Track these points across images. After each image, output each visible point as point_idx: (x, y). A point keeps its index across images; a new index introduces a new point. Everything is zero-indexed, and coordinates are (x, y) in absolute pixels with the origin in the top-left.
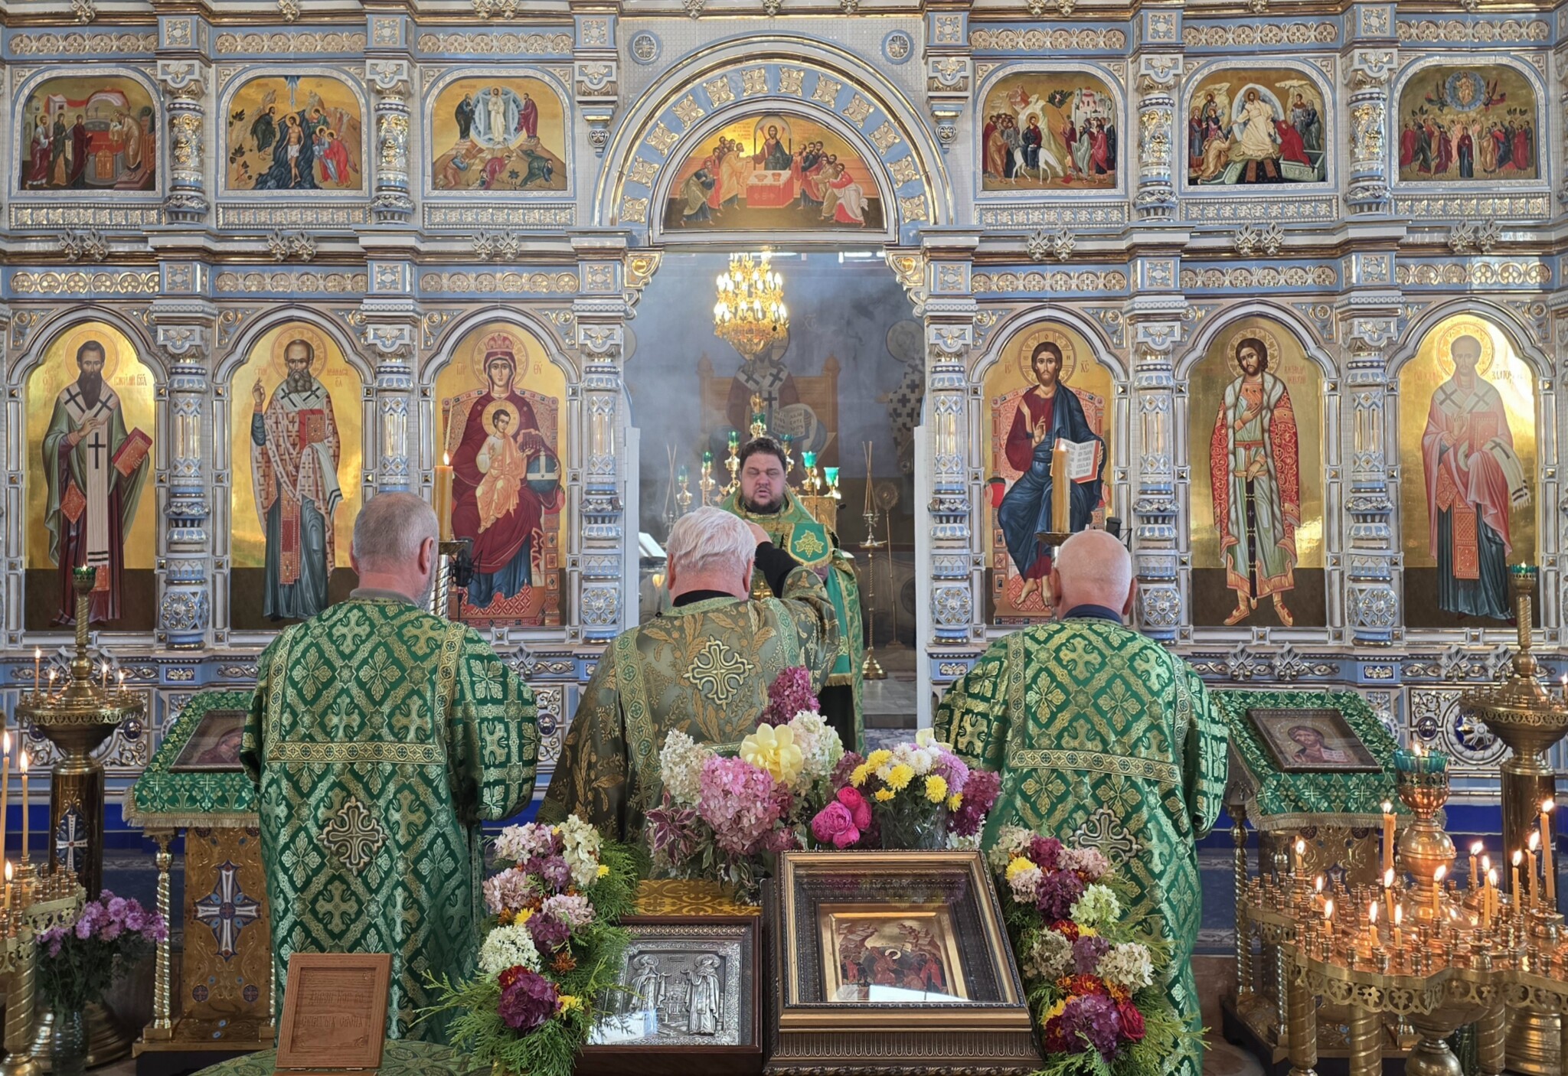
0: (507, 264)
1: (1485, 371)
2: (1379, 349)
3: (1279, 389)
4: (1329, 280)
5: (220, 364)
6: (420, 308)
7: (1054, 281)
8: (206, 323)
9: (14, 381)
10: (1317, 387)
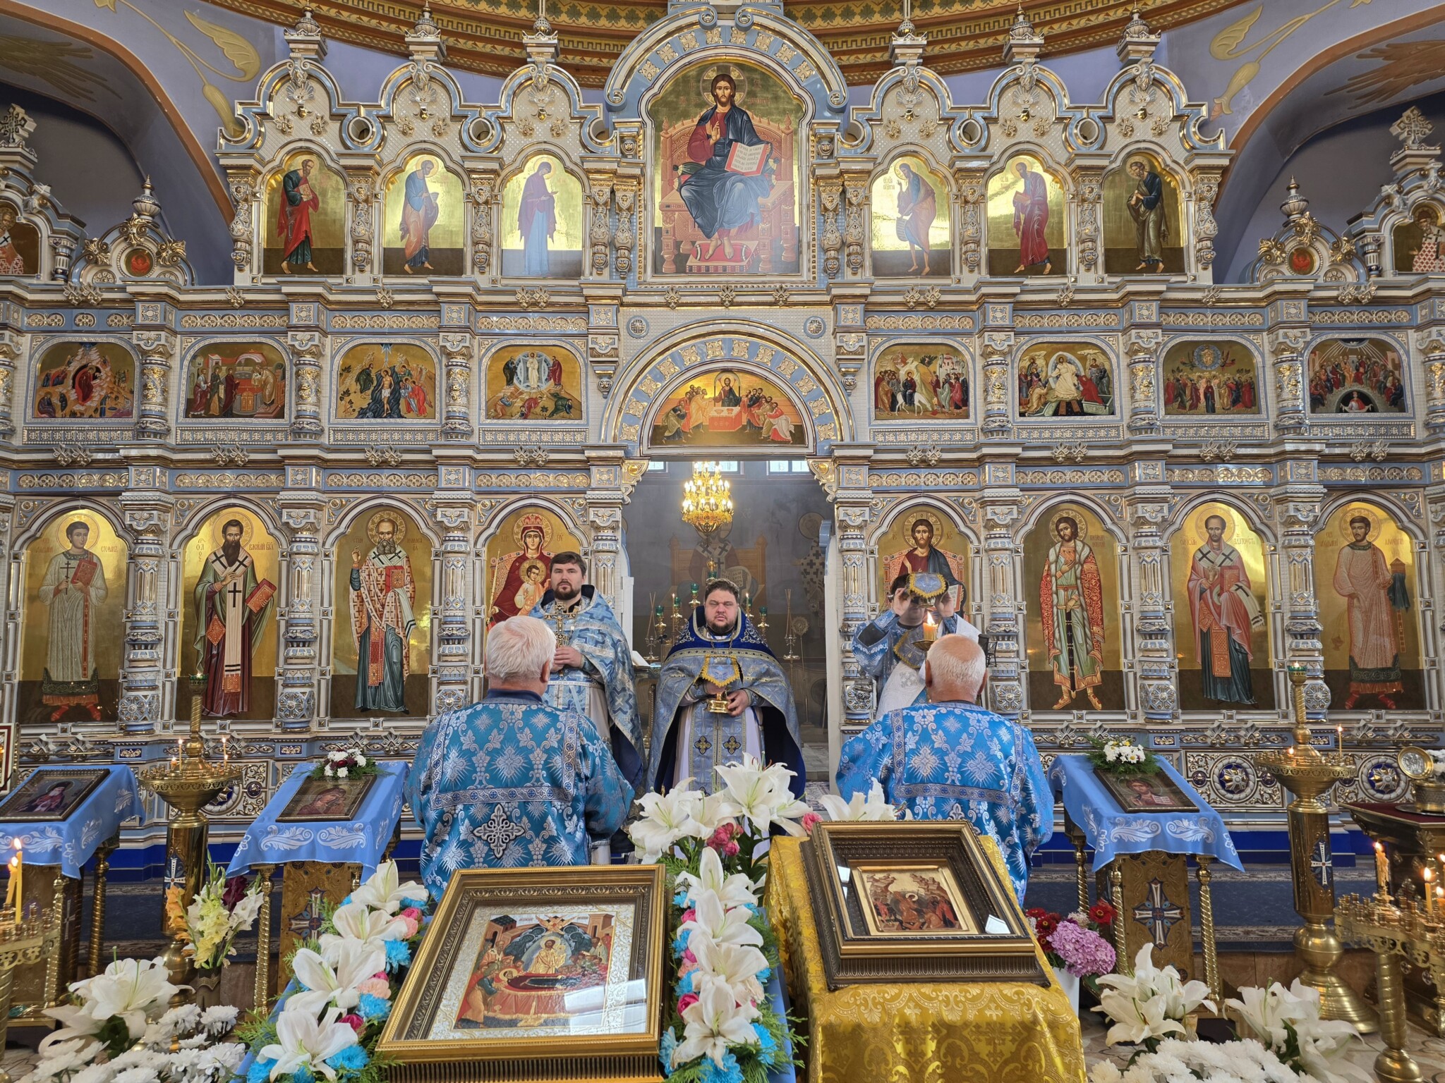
0: (539, 468)
1: (1230, 538)
2: (1155, 523)
3: (1087, 550)
4: (1119, 478)
5: (329, 534)
6: (476, 497)
7: (924, 479)
8: (319, 508)
9: (175, 546)
10: (1113, 549)
